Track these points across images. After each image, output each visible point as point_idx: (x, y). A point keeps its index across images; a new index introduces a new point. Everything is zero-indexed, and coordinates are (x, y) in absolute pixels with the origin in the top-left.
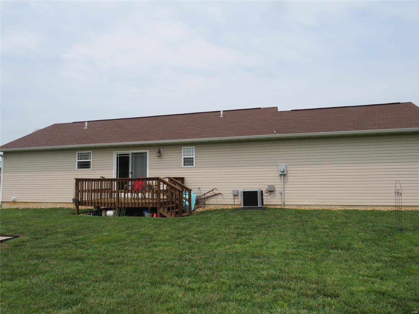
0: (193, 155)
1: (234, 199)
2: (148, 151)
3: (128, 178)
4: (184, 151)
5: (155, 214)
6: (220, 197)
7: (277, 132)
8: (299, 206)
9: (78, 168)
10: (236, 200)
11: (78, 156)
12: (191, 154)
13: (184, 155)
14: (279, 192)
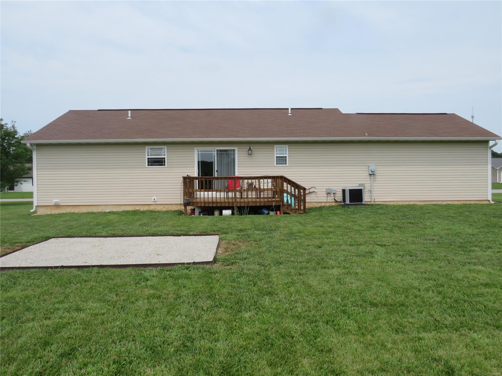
0: (286, 154)
1: (327, 197)
2: (236, 149)
3: (212, 177)
4: (277, 150)
5: (278, 212)
6: (313, 195)
7: (369, 135)
8: (385, 202)
9: (148, 165)
10: (329, 198)
11: (148, 151)
12: (285, 153)
13: (277, 154)
14: (368, 190)
